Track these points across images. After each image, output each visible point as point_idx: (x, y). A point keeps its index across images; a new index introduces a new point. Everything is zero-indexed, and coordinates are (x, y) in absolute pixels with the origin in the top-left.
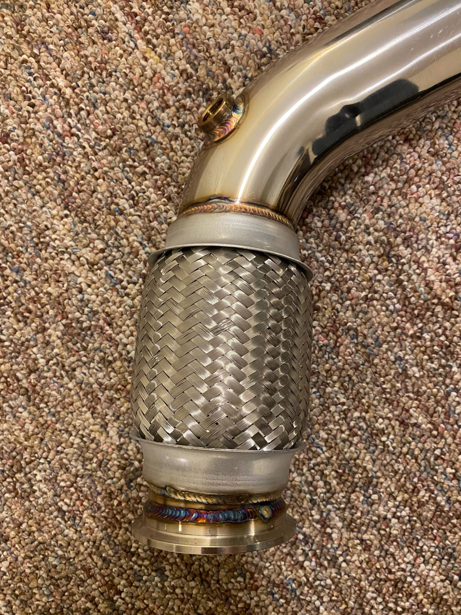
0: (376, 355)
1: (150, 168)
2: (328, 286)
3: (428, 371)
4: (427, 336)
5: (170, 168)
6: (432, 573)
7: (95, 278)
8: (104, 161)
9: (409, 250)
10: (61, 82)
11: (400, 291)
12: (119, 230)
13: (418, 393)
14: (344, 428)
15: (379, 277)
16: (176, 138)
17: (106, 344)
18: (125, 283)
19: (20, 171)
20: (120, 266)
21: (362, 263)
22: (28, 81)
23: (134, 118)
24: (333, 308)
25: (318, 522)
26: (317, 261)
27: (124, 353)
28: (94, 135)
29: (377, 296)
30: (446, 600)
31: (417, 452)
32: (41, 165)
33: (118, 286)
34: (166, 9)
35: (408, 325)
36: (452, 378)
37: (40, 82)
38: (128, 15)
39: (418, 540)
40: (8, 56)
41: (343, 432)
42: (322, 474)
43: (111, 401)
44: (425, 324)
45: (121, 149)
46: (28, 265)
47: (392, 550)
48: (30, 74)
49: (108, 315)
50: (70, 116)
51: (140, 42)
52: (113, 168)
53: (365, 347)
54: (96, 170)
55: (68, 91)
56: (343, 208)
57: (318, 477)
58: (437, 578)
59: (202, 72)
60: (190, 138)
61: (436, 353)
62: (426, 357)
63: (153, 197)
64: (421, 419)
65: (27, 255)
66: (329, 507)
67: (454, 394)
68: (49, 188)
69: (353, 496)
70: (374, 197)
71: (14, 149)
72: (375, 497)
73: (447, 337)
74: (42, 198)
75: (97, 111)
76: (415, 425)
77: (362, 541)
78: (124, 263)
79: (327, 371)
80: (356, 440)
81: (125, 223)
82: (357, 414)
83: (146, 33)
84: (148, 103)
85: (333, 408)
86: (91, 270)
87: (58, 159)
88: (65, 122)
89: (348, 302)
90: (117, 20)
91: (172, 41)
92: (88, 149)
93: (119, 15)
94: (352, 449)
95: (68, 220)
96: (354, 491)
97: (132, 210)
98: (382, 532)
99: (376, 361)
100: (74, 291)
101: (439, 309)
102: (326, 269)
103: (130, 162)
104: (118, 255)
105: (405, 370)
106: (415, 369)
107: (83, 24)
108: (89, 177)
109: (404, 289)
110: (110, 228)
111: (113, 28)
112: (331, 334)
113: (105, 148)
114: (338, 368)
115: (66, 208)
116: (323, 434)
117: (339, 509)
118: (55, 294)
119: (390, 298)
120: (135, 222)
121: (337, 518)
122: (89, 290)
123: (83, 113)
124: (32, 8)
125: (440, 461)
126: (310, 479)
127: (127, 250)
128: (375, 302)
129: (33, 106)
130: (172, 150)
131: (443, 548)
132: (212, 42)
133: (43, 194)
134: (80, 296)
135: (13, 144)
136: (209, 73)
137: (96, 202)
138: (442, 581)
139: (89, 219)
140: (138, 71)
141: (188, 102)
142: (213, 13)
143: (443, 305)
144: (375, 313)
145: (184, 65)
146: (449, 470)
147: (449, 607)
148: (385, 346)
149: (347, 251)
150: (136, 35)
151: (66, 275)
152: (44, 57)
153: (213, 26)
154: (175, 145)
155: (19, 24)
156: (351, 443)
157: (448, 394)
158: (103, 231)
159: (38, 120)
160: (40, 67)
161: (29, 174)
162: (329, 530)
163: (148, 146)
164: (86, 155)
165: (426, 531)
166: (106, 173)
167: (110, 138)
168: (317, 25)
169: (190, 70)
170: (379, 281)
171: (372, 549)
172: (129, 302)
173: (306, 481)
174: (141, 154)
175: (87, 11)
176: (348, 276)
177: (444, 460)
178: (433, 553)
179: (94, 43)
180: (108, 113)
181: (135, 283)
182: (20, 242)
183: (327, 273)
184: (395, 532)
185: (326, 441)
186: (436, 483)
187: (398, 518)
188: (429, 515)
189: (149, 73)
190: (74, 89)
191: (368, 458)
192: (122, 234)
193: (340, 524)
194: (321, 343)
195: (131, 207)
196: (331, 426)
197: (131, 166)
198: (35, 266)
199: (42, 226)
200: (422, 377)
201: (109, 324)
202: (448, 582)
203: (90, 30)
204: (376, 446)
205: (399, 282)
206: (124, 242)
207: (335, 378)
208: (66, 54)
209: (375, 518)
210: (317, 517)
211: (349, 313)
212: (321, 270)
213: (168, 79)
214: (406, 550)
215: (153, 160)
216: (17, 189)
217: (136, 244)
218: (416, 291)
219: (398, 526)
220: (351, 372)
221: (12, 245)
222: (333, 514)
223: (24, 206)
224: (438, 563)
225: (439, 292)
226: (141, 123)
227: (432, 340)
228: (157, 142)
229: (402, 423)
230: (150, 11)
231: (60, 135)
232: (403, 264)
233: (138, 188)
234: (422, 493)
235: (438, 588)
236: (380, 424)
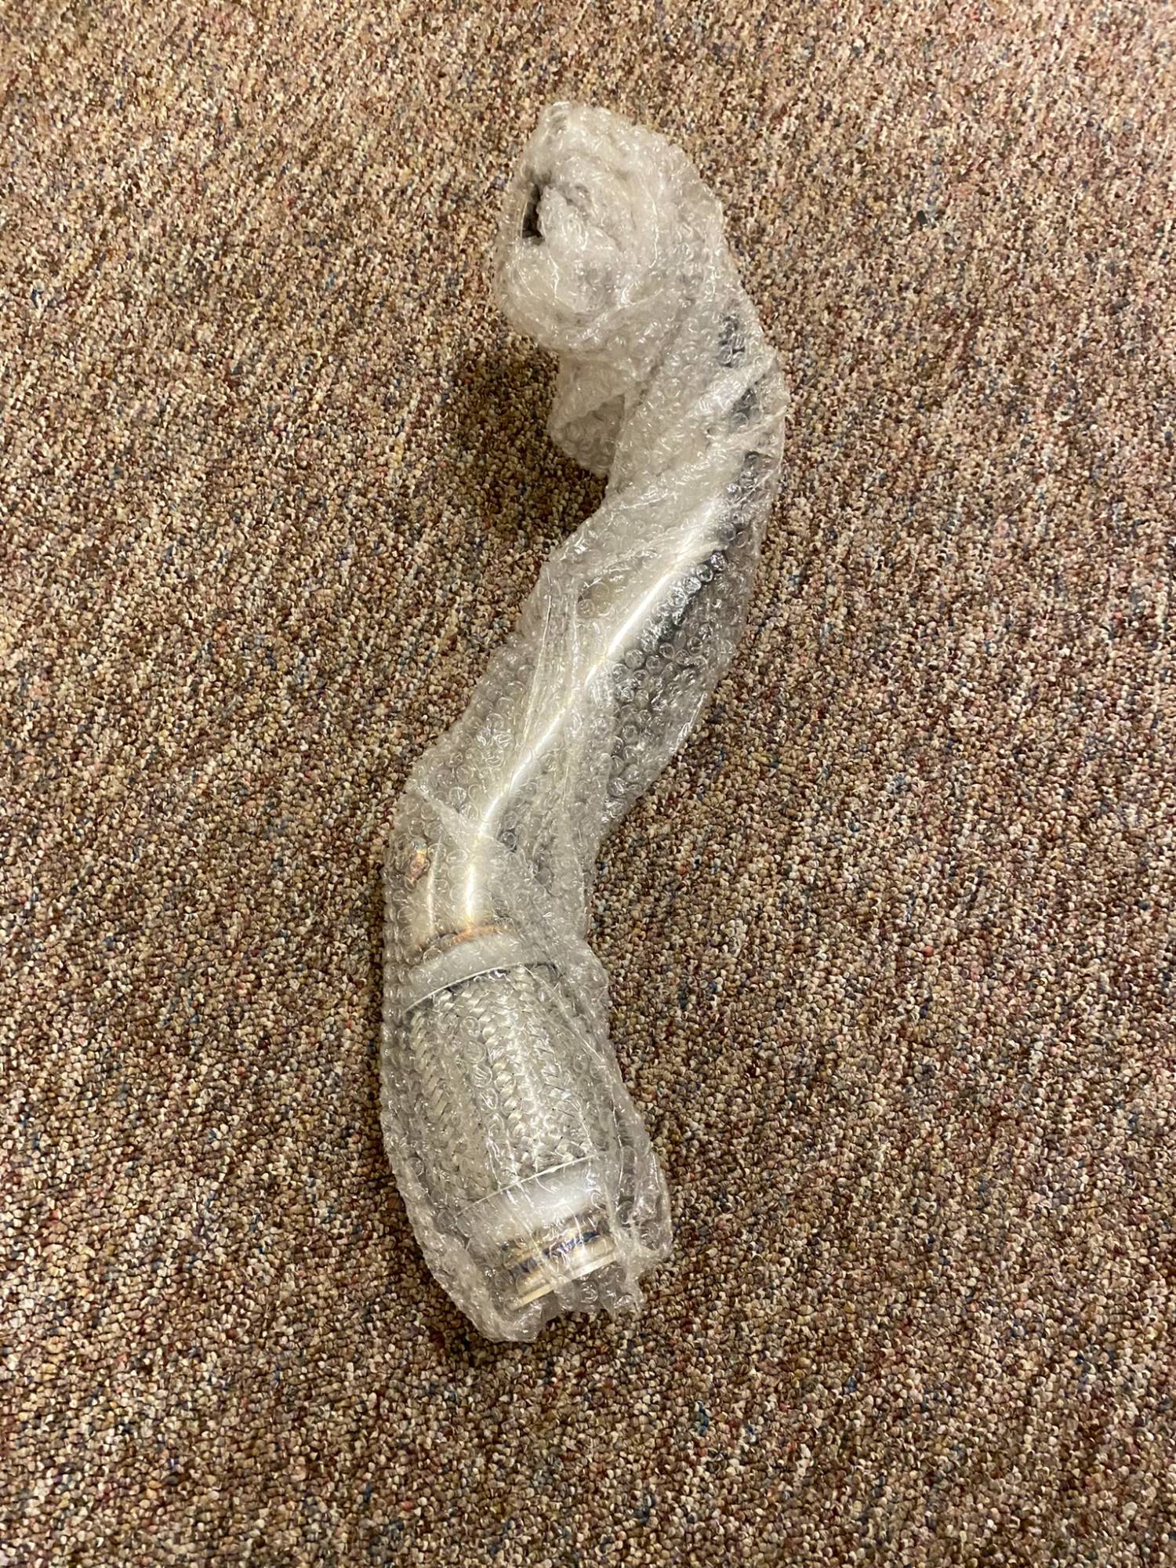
0: (268, 839)
1: (297, 518)
2: (304, 747)
3: (288, 898)
4: (322, 871)
5: (310, 534)
6: (78, 1065)
7: (159, 541)
8: (274, 477)
9: (392, 792)
10: (319, 396)
11: (347, 813)
12: (220, 530)
13: (258, 905)
14: (171, 863)
15: (347, 785)
16: (342, 521)
17: (102, 592)
18: (172, 568)
19: (213, 415)
20: (186, 554)
21: (349, 760)
22: (300, 370)
23: (332, 475)
24: (286, 767)
25: (55, 910)
26: (321, 720)
27: (104, 613)
28: (292, 452)
29: (327, 796)
30: (57, 1104)
31: (197, 950)
32: (232, 428)
33: (165, 565)
34: (448, 436)
35: (319, 845)
36: (297, 926)
37: (306, 379)
38: (418, 409)
39: (104, 1024)
40: (310, 340)
41: (167, 865)
42: (109, 879)
43: (48, 634)
44: (332, 860)
45: (297, 482)
46: (130, 477)
47: (76, 1006)
48: (307, 368)
49: (132, 574)
50: (294, 422)
51: (403, 436)
52: (273, 487)
53: (269, 823)
54: (261, 475)
55: (315, 407)
56: (388, 706)
57: (103, 876)
58: (75, 1075)
59: (417, 502)
60: (351, 533)
61: (312, 892)
62: (300, 885)
63: (273, 538)
64: (233, 930)
65: (138, 470)
66: (79, 910)
67: (283, 940)
68: (215, 449)
69: (106, 924)
70: (417, 725)
71: (229, 397)
72: (121, 946)
73: (335, 889)
74: (202, 448)
75: (315, 442)
76: (224, 928)
77: (65, 969)
78: (192, 555)
79: (219, 806)
80: (168, 883)
81: (229, 530)
82: (195, 865)
83: (415, 435)
84: (355, 477)
85: (184, 838)
86: (164, 533)
87: (248, 439)
88: (286, 421)
89: (301, 775)
90: (408, 404)
91: (425, 460)
92: (275, 457)
93: (414, 403)
94: (156, 887)
95: (198, 484)
96: (113, 922)
97: (246, 529)
98: (88, 981)
99: (263, 843)
100: (133, 531)
101: (357, 860)
102: (319, 733)
103: (290, 498)
104: (195, 544)
105: (273, 876)
106: (281, 884)
107: (384, 379)
108: (251, 474)
109: (353, 816)
110: (217, 523)
111: (399, 406)
112: (258, 784)
113: (287, 469)
114: (228, 814)
115: (208, 474)
116: (151, 848)
117: (83, 920)
118: (119, 518)
119: (334, 810)
120: (238, 539)
121: (72, 926)
122: (144, 544)
123: (305, 431)
124: (367, 332)
125: (203, 980)
126: (96, 869)
127: (207, 549)
128: (320, 799)
129: (280, 387)
130: (328, 526)
131: (113, 1056)
132: (449, 492)
133: (206, 446)
134: (132, 539)
135: (234, 395)
136: (421, 509)
137: (232, 495)
138: (77, 1083)
139: (212, 500)
140: (377, 450)
141: (382, 509)
142: (475, 477)
143: (364, 862)
144: (309, 807)
145: (412, 483)
146: (200, 996)
147: (52, 1112)
148: (283, 840)
149: (351, 739)
150: (407, 428)
151: (144, 515)
152: (331, 369)
153: (464, 483)
154: (335, 525)
155: (344, 331)
156: (162, 881)
157: (279, 935)
158: (209, 519)
159: (271, 398)
160: (319, 371)
161: (217, 424)
162: (54, 928)
163: (316, 503)
164: (268, 458)
165: (120, 1023)
166: (265, 485)
167: (299, 467)
168: (532, 567)
169: (411, 491)
170: (343, 788)
171: (63, 986)
172: (157, 584)
173: (91, 868)
174: (305, 503)
175: (397, 375)
176: (327, 757)
177: (207, 983)
178: (100, 1050)
179: (374, 399)
180: (321, 450)
181: (179, 577)
182: (146, 457)
183: (316, 737)
184: (97, 994)
185: (146, 857)
186: (178, 994)
187: (115, 986)
188: (139, 1014)
189: (382, 460)
190: (321, 408)
191: (157, 908)
192: (218, 536)
193: (68, 934)
194: (243, 780)
195: (250, 526)
196: (165, 850)
197: (287, 501)
198: (133, 484)
199: (175, 466)
200: (278, 897)
201: (123, 583)
202: (78, 1089)
203: (383, 389)
204: (176, 907)
205: (355, 807)
206: (212, 542)
207: (217, 818)
208: (346, 384)
209: (98, 964)
210: (60, 906)
211: (291, 784)
212: (315, 729)
213: (389, 479)
214: (85, 1019)
215: (307, 516)
216: (195, 423)
217: (217, 553)
218: (358, 828)
219: (106, 992)
220: (234, 828)
221: (139, 453)
222: (73, 919)
223: (183, 439)
224: (92, 1063)
225: (373, 849)
226: (333, 484)
227: (322, 878)
228: (326, 509)
229: (217, 913)
230: (436, 425)
231: (271, 426)
232: (375, 797)
233: (271, 520)
234: (156, 988)
235: (65, 1084)
236: (202, 895)
